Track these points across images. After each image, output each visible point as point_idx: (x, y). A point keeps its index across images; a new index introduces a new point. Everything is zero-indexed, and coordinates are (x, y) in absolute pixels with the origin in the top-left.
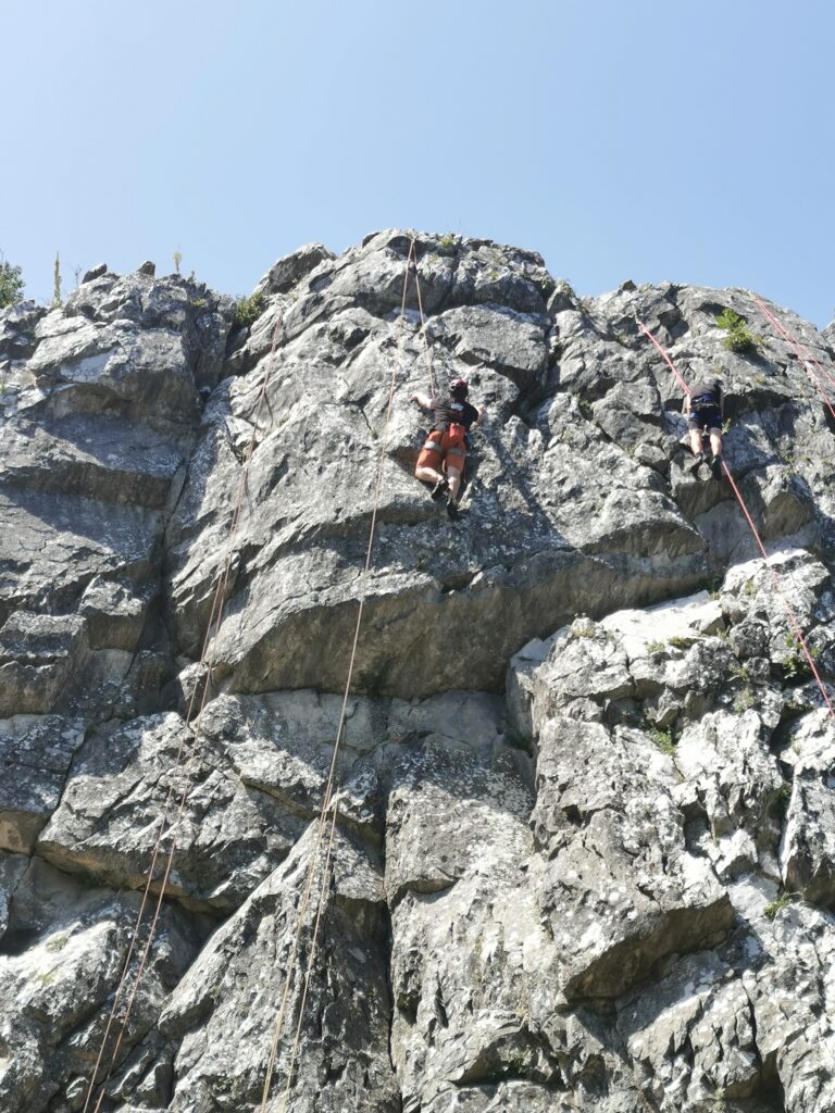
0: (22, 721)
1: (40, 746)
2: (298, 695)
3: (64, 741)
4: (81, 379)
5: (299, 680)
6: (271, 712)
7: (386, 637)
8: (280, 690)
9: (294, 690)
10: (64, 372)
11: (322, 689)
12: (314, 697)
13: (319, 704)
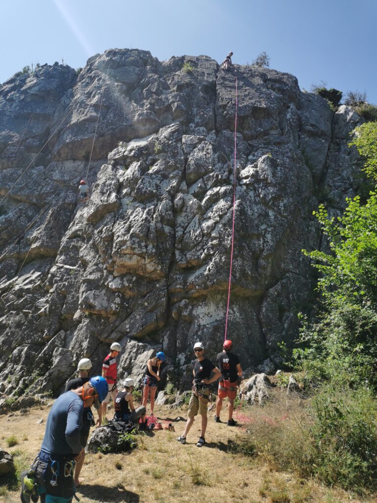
0: (9, 169)
1: (11, 175)
2: (69, 161)
3: (17, 173)
4: (32, 92)
5: (69, 158)
6: (63, 164)
7: (86, 148)
8: (66, 160)
9: (68, 160)
10: (28, 91)
11: (74, 160)
12: (73, 161)
13: (74, 163)
